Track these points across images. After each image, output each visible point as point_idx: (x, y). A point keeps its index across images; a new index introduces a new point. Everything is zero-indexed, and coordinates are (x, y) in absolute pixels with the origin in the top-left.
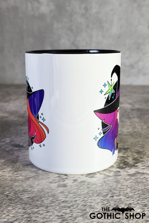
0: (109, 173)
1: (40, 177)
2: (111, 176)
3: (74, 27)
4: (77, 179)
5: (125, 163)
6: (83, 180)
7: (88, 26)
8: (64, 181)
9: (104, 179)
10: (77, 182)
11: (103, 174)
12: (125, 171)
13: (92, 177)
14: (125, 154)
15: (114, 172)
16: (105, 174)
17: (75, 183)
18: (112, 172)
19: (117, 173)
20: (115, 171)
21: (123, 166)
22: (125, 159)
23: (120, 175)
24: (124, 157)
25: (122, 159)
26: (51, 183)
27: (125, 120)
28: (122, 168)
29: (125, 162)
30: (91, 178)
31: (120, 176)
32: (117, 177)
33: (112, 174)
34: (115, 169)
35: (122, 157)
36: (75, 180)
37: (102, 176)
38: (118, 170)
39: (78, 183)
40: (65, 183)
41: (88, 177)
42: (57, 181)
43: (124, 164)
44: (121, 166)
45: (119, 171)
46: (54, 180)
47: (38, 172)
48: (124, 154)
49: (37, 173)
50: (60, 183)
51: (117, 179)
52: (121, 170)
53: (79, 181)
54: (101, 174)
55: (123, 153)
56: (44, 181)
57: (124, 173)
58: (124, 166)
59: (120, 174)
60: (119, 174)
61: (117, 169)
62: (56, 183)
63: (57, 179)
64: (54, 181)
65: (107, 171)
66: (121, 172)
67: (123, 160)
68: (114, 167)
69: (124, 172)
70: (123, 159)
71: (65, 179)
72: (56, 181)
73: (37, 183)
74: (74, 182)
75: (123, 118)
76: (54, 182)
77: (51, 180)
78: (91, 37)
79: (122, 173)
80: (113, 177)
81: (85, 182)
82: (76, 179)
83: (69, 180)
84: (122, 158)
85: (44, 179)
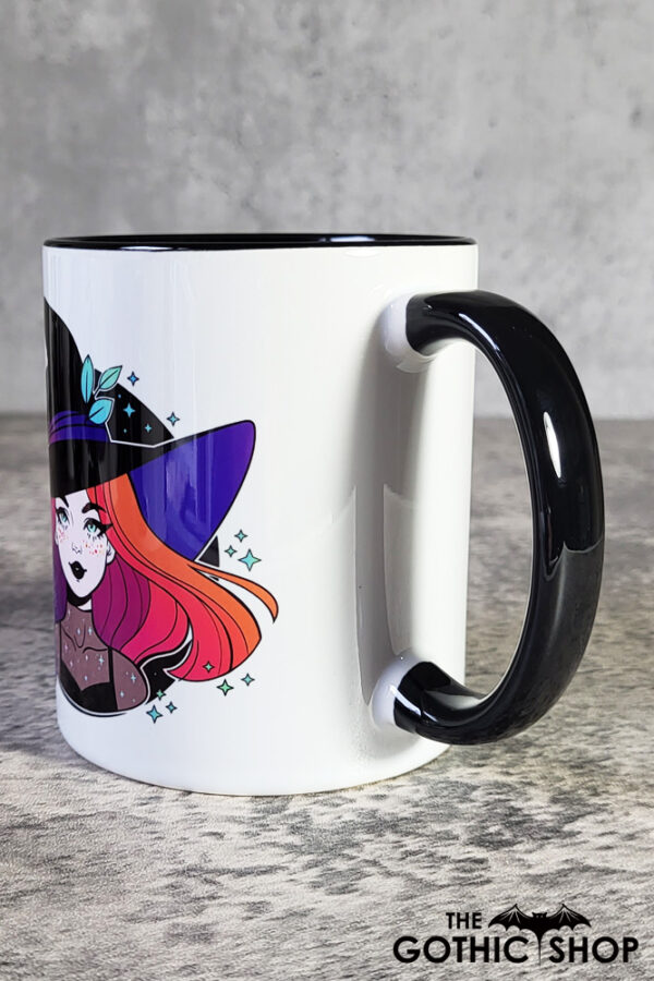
0: (433, 870)
1: (77, 890)
2: (442, 887)
3: (249, 120)
4: (267, 899)
5: (512, 819)
6: (296, 904)
7: (320, 115)
8: (199, 911)
9: (407, 899)
10: (268, 916)
11: (397, 875)
12: (513, 860)
13: (343, 890)
14: (511, 771)
15: (453, 866)
16: (409, 877)
17: (253, 921)
18: (447, 867)
19: (471, 871)
20: (460, 861)
21: (499, 833)
22: (512, 796)
23: (488, 881)
24: (505, 789)
25: (497, 797)
26: (133, 919)
27: (510, 597)
28: (497, 844)
29: (511, 815)
30: (336, 897)
31: (487, 887)
32: (473, 890)
33: (443, 874)
34: (462, 851)
35: (498, 785)
36: (255, 904)
37: (395, 886)
38: (479, 853)
39: (273, 919)
40: (202, 920)
41: (322, 889)
42: (165, 910)
43: (509, 825)
44: (491, 834)
45: (481, 861)
46: (148, 905)
47: (64, 863)
48: (508, 774)
49: (59, 870)
50: (180, 920)
51: (472, 902)
52: (493, 853)
53: (277, 912)
54: (389, 874)
55: (503, 766)
56: (95, 910)
57: (508, 869)
58: (508, 835)
59: (487, 875)
60: (481, 876)
61: (470, 848)
62: (157, 919)
63: (162, 898)
64: (150, 913)
65: (418, 861)
66: (491, 863)
67: (500, 801)
68: (456, 838)
69: (505, 864)
70: (503, 797)
71: (207, 902)
72: (158, 911)
73: (59, 919)
74: (251, 918)
75: (504, 587)
76: (148, 918)
77: (132, 907)
78: (339, 171)
79: (496, 872)
80: (450, 888)
81: (304, 914)
82: (260, 903)
83: (224, 904)
84: (498, 794)
85: (98, 903)
